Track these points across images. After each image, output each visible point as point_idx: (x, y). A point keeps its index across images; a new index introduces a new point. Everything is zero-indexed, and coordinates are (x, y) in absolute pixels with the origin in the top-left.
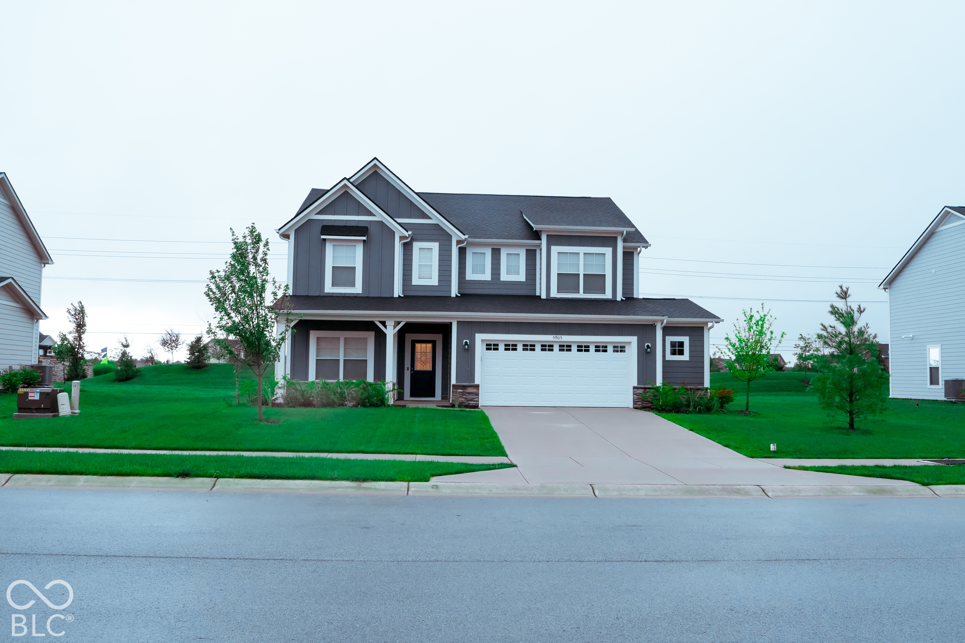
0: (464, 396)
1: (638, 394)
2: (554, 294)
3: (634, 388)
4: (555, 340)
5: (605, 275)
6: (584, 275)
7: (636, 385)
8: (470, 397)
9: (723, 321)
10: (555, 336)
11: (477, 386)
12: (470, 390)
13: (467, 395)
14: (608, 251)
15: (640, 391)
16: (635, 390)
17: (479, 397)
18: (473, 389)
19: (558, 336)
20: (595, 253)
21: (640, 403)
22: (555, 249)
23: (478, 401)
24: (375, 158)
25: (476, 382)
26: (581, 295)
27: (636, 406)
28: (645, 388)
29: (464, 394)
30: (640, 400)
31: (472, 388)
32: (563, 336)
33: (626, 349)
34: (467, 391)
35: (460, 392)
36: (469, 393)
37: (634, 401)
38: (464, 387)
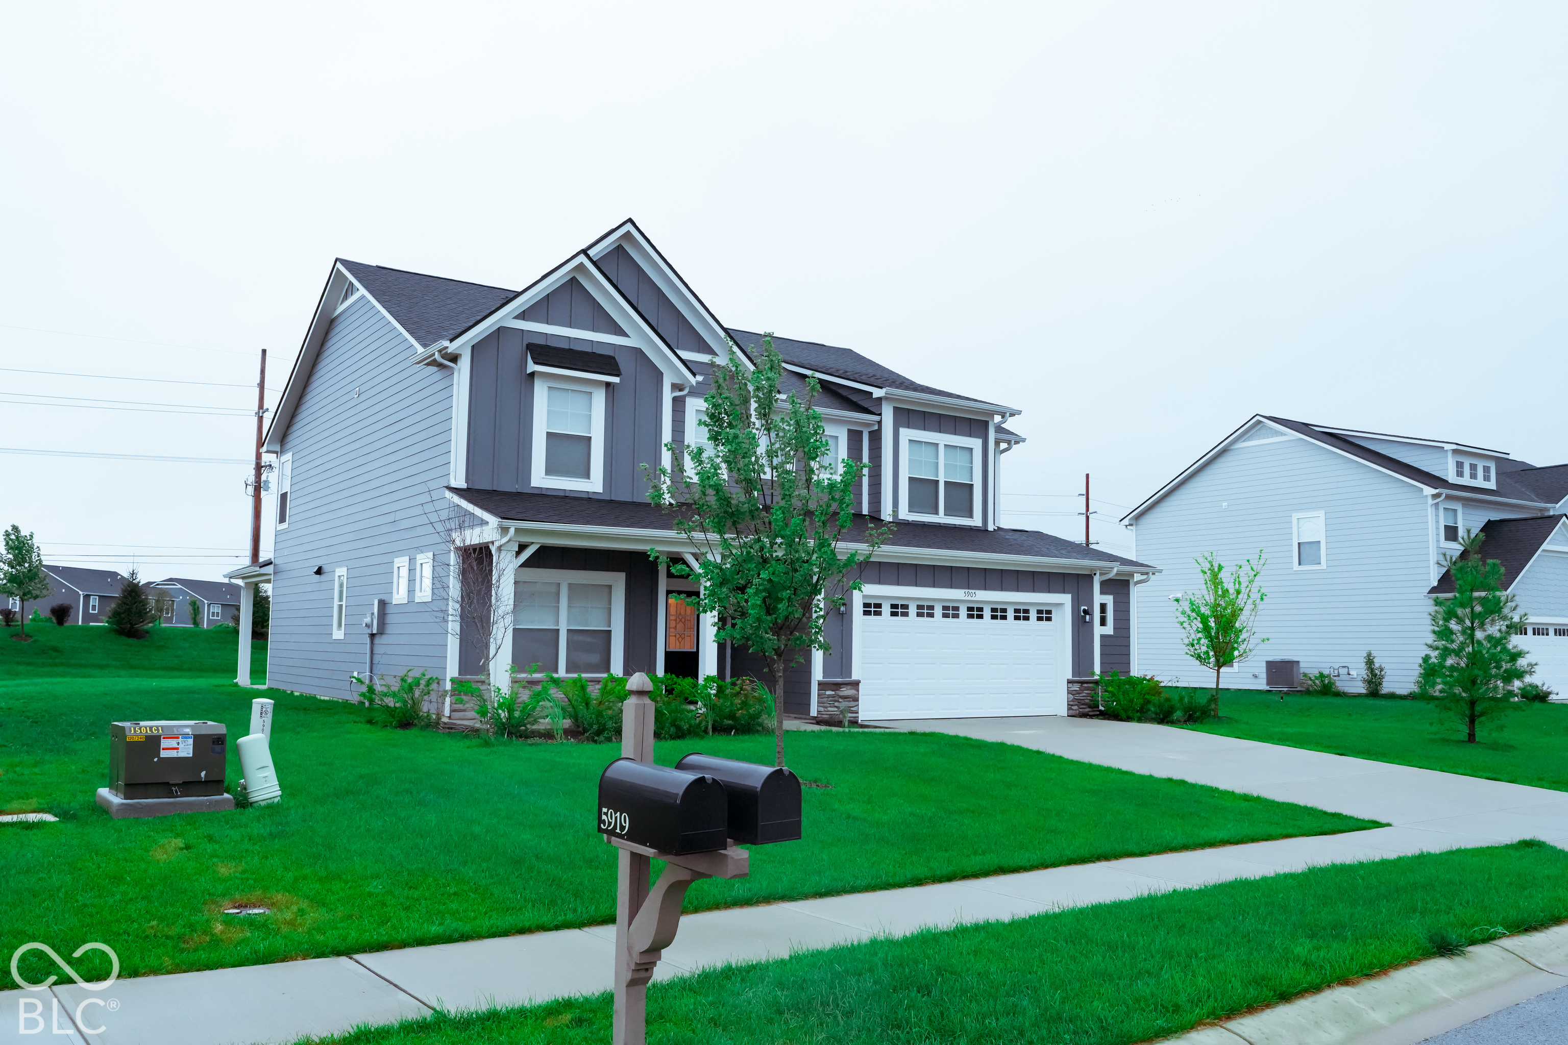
0: (836, 704)
1: (1074, 692)
2: (905, 514)
3: (1069, 682)
4: (966, 598)
5: (972, 485)
6: (946, 483)
7: (1070, 677)
8: (843, 704)
9: (1160, 571)
10: (967, 591)
11: (856, 684)
12: (846, 691)
13: (840, 700)
14: (976, 444)
15: (1076, 687)
16: (1070, 685)
17: (858, 705)
18: (851, 689)
19: (970, 591)
20: (957, 446)
21: (1076, 707)
22: (906, 434)
23: (858, 713)
24: (630, 220)
25: (855, 677)
26: (941, 518)
27: (1071, 712)
28: (1082, 683)
29: (836, 699)
30: (1076, 703)
31: (849, 687)
32: (978, 592)
33: (1053, 616)
34: (841, 694)
35: (829, 696)
36: (845, 698)
37: (1068, 705)
38: (837, 686)
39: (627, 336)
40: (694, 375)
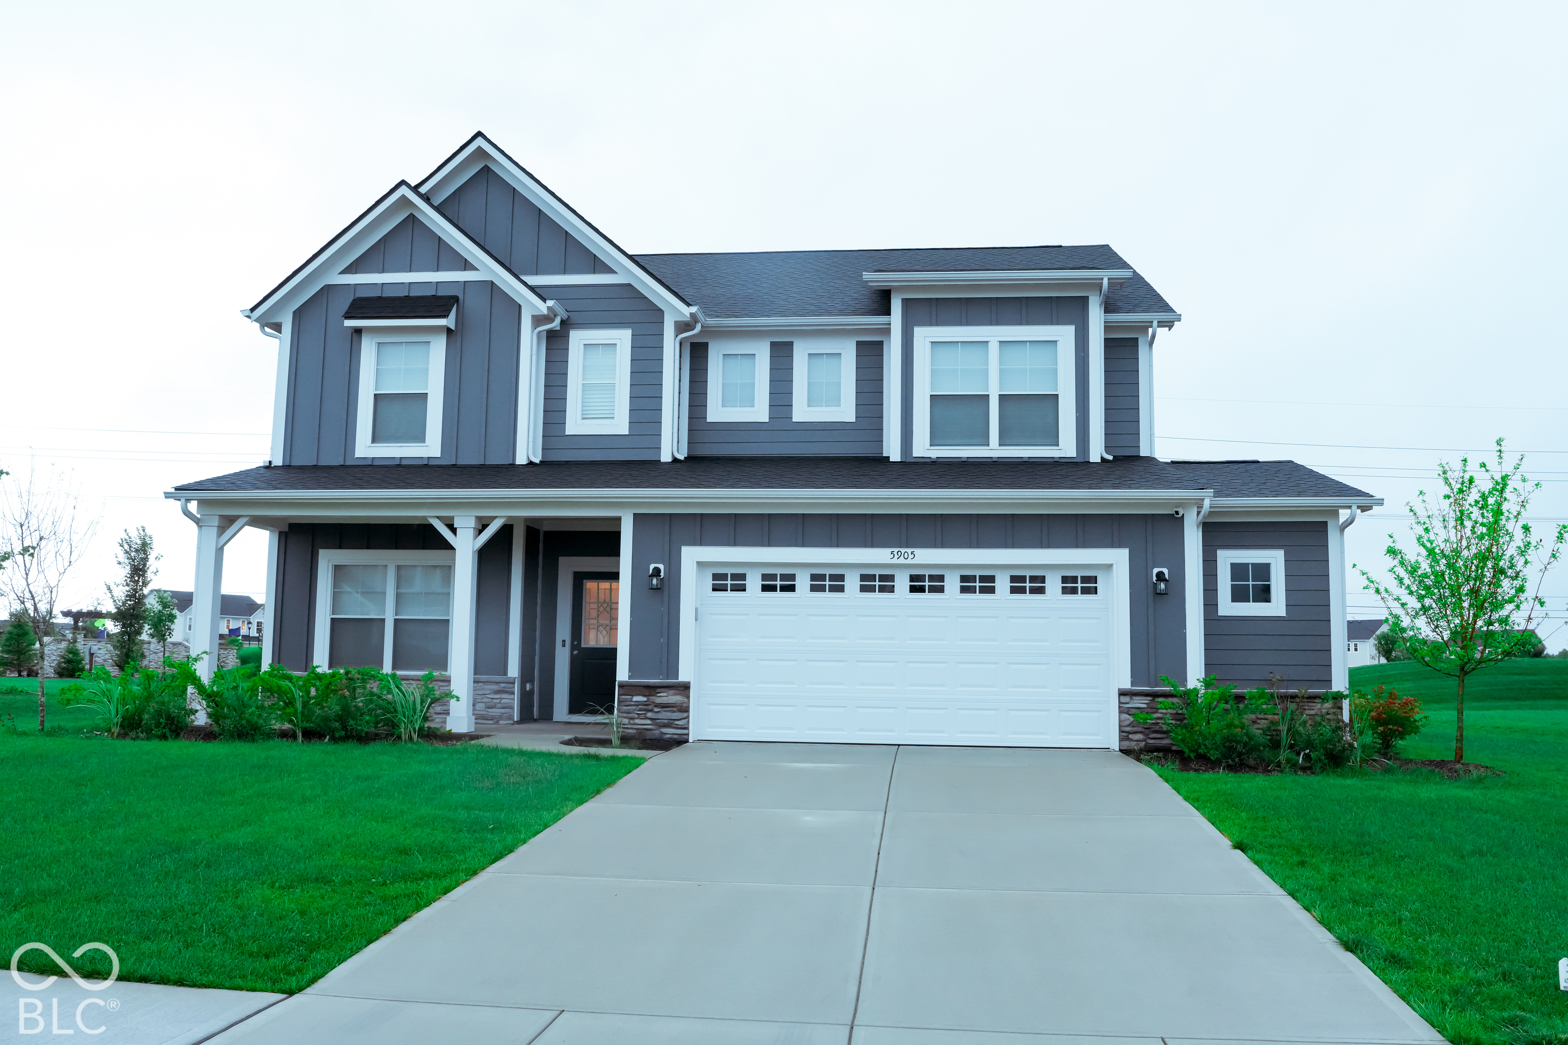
0: (649, 715)
1: (1133, 711)
2: (922, 448)
3: (1122, 693)
4: (895, 561)
5: (1057, 395)
6: (1002, 397)
7: (1127, 685)
8: (665, 715)
9: (1380, 502)
10: (896, 550)
11: (685, 688)
12: (665, 697)
13: (656, 710)
14: (1065, 334)
15: (1140, 703)
16: (1125, 699)
17: (688, 717)
18: (676, 694)
19: (903, 550)
20: (1030, 341)
21: (1139, 736)
22: (924, 335)
23: (687, 728)
24: (479, 134)
25: (683, 678)
26: (994, 450)
27: (1126, 745)
28: (1154, 695)
29: (650, 707)
30: (1140, 729)
31: (672, 692)
32: (917, 551)
33: (1100, 585)
34: (658, 700)
35: (638, 704)
36: (664, 706)
37: (1121, 731)
38: (651, 690)
39: (476, 269)
40: (544, 300)
